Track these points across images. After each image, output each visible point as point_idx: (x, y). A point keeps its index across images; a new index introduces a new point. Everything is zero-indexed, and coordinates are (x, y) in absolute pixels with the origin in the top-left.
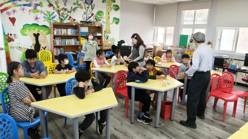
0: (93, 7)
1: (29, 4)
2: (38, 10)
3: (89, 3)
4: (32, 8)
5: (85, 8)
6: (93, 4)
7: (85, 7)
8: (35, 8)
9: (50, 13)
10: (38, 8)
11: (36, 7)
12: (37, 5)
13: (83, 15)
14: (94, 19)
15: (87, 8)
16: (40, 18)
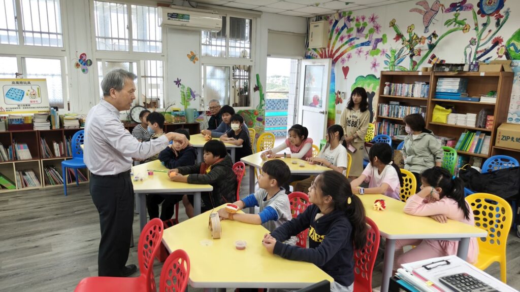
0: (502, 20)
1: (368, 41)
2: (378, 49)
3: (491, 12)
4: (370, 48)
5: (476, 29)
6: (502, 12)
7: (476, 25)
8: (375, 48)
9: (395, 52)
10: (380, 46)
11: (377, 44)
12: (378, 41)
13: (468, 47)
14: (500, 54)
15: (480, 28)
16: (379, 64)
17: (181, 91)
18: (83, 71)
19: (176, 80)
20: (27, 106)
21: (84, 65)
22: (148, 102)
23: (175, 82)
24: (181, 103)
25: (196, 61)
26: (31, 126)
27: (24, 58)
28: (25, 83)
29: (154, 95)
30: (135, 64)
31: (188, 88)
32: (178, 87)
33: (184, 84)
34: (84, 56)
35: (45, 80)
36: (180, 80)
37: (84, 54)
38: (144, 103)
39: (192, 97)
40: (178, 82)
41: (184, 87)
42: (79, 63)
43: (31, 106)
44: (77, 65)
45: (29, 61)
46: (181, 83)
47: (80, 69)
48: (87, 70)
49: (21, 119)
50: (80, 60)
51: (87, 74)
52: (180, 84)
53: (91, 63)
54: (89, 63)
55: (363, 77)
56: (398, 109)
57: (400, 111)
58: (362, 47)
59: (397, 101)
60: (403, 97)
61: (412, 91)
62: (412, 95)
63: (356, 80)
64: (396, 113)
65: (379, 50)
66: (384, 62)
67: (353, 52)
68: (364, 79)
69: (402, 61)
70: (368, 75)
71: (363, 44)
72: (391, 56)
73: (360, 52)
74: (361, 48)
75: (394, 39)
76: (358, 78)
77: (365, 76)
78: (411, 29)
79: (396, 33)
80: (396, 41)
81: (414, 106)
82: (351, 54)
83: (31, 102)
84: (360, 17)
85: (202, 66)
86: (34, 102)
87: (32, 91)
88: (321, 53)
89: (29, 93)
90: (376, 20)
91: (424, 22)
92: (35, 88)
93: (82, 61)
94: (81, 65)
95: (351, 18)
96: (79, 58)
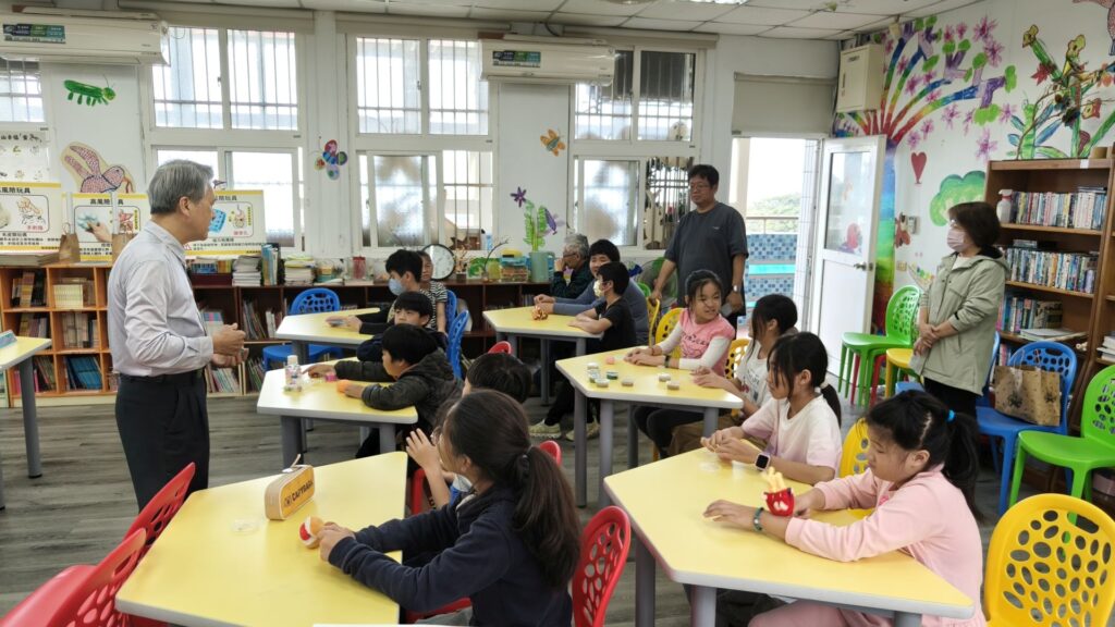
1: (972, 87)
2: (995, 105)
4: (976, 103)
8: (987, 103)
9: (1036, 111)
10: (1000, 97)
11: (992, 92)
12: (995, 84)
16: (996, 142)
17: (526, 216)
18: (331, 174)
19: (516, 192)
20: (228, 241)
21: (333, 163)
22: (461, 237)
23: (513, 195)
24: (525, 240)
25: (559, 150)
26: (229, 278)
27: (230, 152)
28: (228, 198)
29: (474, 225)
30: (432, 160)
31: (541, 208)
32: (520, 205)
33: (534, 202)
34: (332, 145)
35: (261, 192)
36: (525, 191)
37: (333, 142)
38: (453, 239)
39: (548, 228)
40: (519, 197)
41: (532, 206)
42: (324, 160)
43: (236, 241)
44: (321, 164)
45: (238, 158)
46: (525, 197)
47: (324, 172)
48: (337, 172)
49: (212, 265)
50: (325, 154)
51: (337, 181)
52: (524, 200)
53: (345, 158)
54: (340, 159)
55: (958, 177)
56: (1027, 260)
57: (1033, 266)
58: (958, 102)
59: (1031, 239)
60: (1046, 227)
61: (1071, 213)
62: (1070, 221)
63: (942, 186)
64: (1022, 271)
65: (997, 108)
66: (1007, 139)
67: (936, 115)
68: (959, 182)
69: (1052, 133)
70: (970, 173)
71: (958, 96)
72: (1024, 120)
73: (952, 115)
74: (954, 107)
75: (1034, 77)
76: (946, 179)
77: (962, 176)
78: (1075, 47)
79: (1038, 62)
80: (1039, 82)
81: (1068, 252)
82: (931, 121)
83: (236, 233)
84: (954, 28)
85: (576, 162)
86: (241, 233)
87: (238, 213)
88: (867, 123)
89: (233, 217)
90: (992, 32)
91: (1109, 26)
92: (244, 208)
93: (328, 155)
94: (326, 163)
95: (934, 32)
96: (324, 150)
